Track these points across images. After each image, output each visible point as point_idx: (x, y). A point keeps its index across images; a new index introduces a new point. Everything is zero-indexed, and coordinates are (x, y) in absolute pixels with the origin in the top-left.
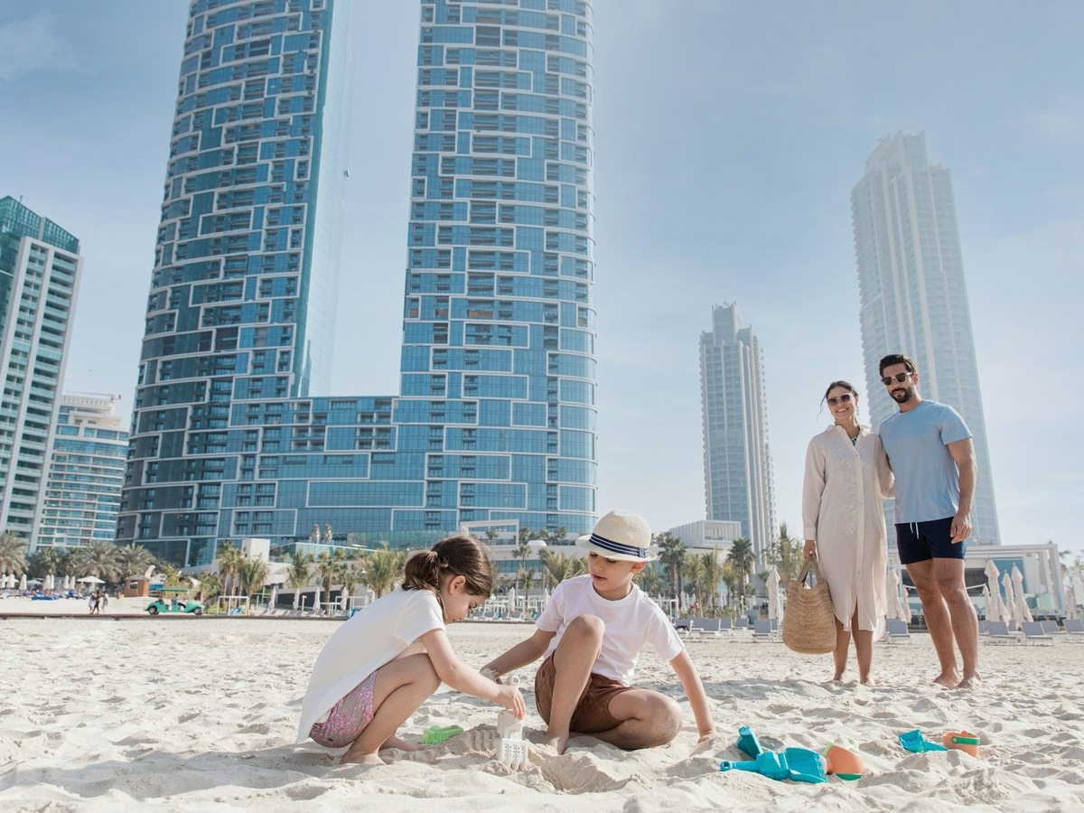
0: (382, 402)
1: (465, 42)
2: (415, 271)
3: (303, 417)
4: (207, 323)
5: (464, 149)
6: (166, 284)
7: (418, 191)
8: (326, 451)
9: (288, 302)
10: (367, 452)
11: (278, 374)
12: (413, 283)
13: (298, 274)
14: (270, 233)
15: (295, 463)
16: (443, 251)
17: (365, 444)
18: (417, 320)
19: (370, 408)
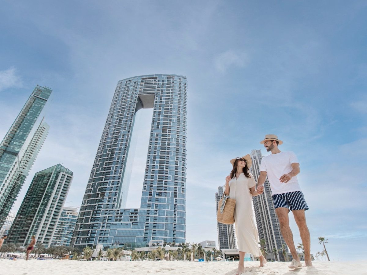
0: (136, 210)
1: (160, 132)
2: (146, 180)
3: (118, 214)
4: (99, 191)
5: (158, 154)
6: (91, 182)
7: (148, 163)
8: (122, 222)
9: (117, 186)
10: (131, 222)
11: (113, 203)
12: (145, 182)
13: (120, 180)
14: (115, 171)
15: (114, 225)
16: (152, 176)
17: (131, 220)
18: (145, 191)
19: (133, 211)
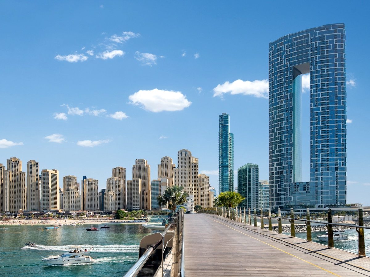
0: (307, 183)
1: (319, 111)
2: (311, 159)
3: (295, 186)
5: (319, 134)
7: (311, 143)
8: (299, 191)
9: (291, 166)
10: (306, 191)
11: (290, 179)
12: (311, 161)
13: (292, 160)
14: (287, 153)
15: (294, 193)
16: (316, 154)
17: (305, 190)
18: (312, 168)
19: (305, 184)
